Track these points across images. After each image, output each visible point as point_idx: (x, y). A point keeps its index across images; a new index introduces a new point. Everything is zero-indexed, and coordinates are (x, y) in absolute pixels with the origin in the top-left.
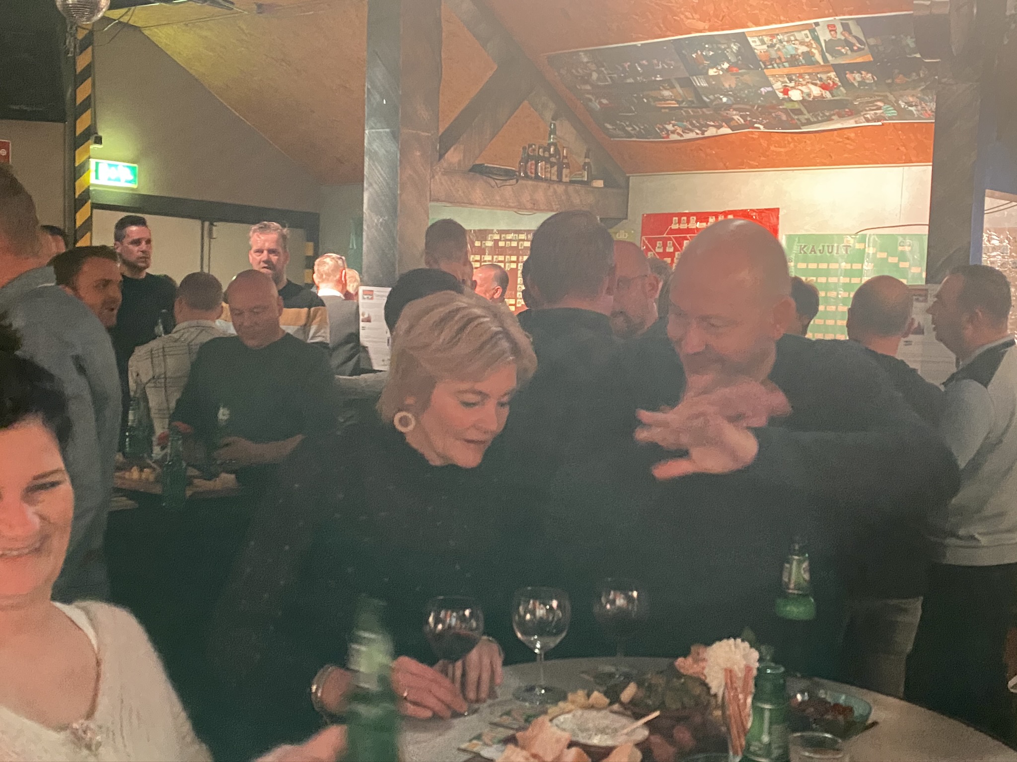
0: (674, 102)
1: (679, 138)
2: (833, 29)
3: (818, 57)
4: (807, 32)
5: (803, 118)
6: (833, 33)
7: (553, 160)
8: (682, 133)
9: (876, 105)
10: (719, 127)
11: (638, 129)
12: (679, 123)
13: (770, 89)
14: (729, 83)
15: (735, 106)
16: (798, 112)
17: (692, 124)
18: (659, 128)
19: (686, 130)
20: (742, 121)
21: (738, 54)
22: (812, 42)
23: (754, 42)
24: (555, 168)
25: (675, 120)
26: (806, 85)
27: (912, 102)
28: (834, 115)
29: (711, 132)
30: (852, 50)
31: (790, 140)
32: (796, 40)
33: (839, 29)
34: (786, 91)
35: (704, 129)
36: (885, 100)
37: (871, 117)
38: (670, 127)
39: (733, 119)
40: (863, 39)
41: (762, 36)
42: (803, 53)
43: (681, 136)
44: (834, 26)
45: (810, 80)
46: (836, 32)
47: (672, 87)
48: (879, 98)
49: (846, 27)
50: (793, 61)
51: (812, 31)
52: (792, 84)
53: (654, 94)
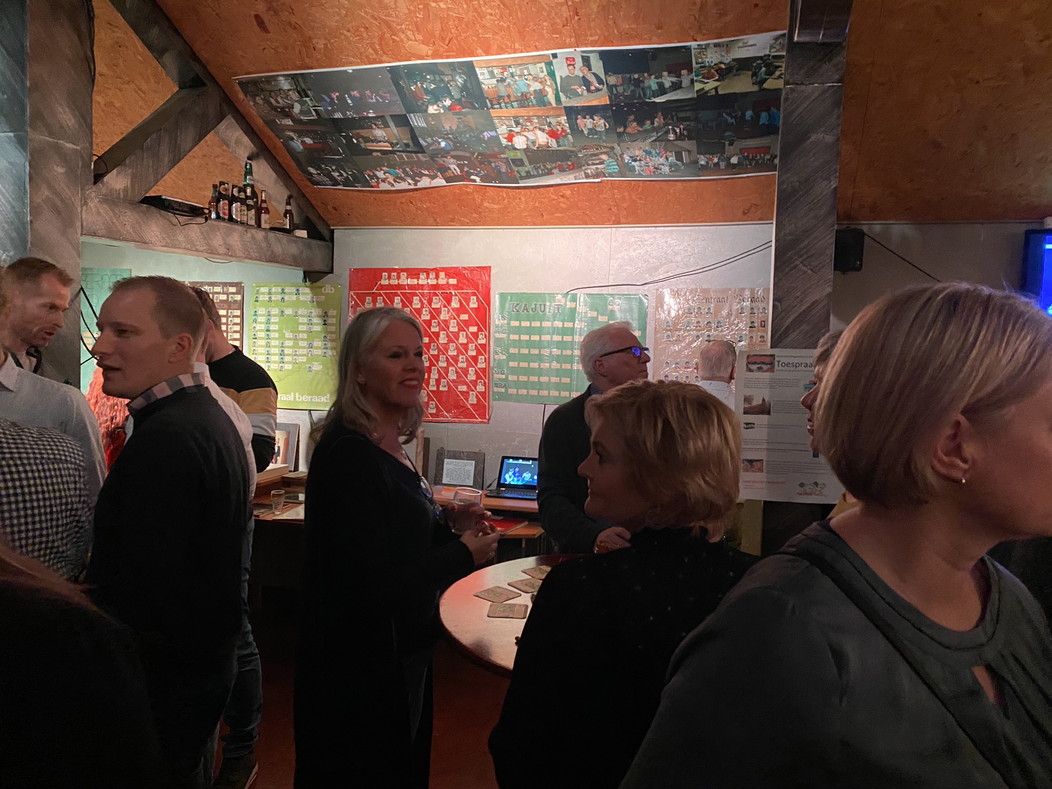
0: (387, 144)
1: (389, 188)
2: (572, 63)
3: (551, 97)
4: (543, 65)
5: (523, 171)
6: (571, 67)
7: (250, 202)
8: (393, 182)
9: (600, 159)
10: (433, 177)
11: (345, 175)
12: (392, 170)
13: (493, 134)
14: (450, 124)
15: (453, 153)
16: (519, 162)
17: (405, 172)
18: (369, 175)
19: (398, 179)
20: (458, 171)
21: (464, 88)
22: (547, 78)
23: (482, 75)
24: (253, 211)
25: (387, 167)
26: (533, 130)
27: (637, 156)
28: (555, 168)
29: (425, 182)
30: (589, 90)
31: (505, 196)
32: (530, 74)
33: (579, 63)
34: (510, 138)
35: (417, 178)
36: (610, 152)
37: (592, 172)
38: (380, 174)
39: (449, 169)
40: (603, 76)
41: (492, 67)
42: (535, 91)
43: (393, 185)
44: (574, 60)
45: (538, 125)
46: (574, 68)
47: (386, 125)
48: (605, 150)
49: (586, 61)
50: (523, 100)
51: (549, 64)
52: (518, 129)
53: (364, 132)
